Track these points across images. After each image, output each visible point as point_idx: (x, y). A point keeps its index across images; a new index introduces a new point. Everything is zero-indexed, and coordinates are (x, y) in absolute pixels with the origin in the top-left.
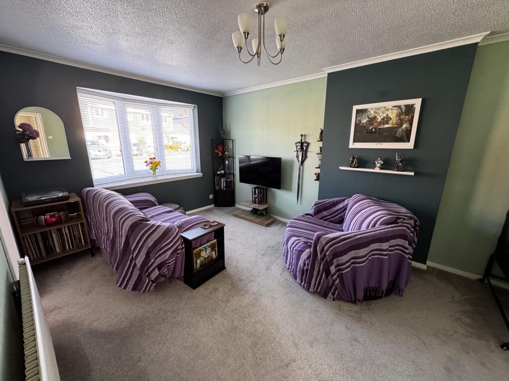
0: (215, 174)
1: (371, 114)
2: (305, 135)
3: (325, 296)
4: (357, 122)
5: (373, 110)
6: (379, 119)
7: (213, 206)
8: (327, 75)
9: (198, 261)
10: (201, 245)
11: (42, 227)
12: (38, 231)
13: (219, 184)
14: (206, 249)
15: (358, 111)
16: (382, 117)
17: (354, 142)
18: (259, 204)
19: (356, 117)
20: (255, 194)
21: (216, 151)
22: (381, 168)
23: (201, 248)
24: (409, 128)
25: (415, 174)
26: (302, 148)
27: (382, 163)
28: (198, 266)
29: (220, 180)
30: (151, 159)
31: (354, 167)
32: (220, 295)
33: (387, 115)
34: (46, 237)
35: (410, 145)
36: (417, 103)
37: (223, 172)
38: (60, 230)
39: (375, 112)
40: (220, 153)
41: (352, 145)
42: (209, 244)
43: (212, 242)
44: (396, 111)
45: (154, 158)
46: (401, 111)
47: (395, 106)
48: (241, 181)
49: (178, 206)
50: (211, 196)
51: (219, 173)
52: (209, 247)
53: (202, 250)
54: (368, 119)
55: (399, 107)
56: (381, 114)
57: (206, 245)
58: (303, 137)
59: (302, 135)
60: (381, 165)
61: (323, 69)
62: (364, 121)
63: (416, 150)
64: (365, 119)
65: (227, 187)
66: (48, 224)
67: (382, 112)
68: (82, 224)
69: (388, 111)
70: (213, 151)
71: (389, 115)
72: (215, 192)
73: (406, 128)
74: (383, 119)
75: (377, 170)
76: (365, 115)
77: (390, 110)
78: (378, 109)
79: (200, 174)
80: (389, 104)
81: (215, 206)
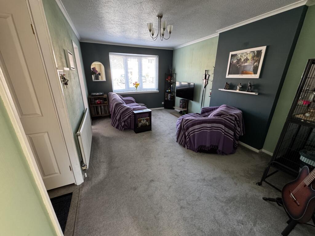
0: (165, 92)
1: (239, 57)
2: (208, 71)
3: (184, 147)
4: (231, 62)
5: (240, 55)
6: (242, 60)
7: (163, 108)
8: (218, 35)
9: (140, 124)
10: (142, 118)
11: (96, 104)
12: (95, 105)
13: (167, 97)
14: (144, 120)
15: (232, 55)
16: (244, 59)
17: (228, 74)
18: (182, 108)
19: (231, 59)
20: (181, 103)
21: (167, 79)
22: (240, 90)
23: (142, 119)
24: (258, 66)
25: (258, 94)
26: (205, 78)
27: (241, 87)
28: (140, 126)
29: (168, 95)
30: (136, 82)
31: (226, 89)
32: (144, 137)
33: (247, 58)
34: (97, 108)
35: (257, 76)
36: (263, 49)
37: (169, 91)
38: (101, 106)
39: (241, 56)
40: (169, 80)
41: (227, 76)
42: (145, 118)
43: (147, 118)
44: (251, 55)
45: (137, 82)
46: (255, 54)
47: (252, 52)
48: (176, 96)
49: (144, 105)
50: (163, 103)
51: (167, 91)
52: (146, 119)
53: (142, 120)
54: (236, 60)
55: (254, 52)
56: (244, 57)
57: (144, 118)
58: (207, 71)
59: (206, 71)
60: (240, 88)
61: (217, 31)
62: (235, 61)
63: (260, 79)
64: (235, 60)
65: (171, 99)
66: (98, 104)
67: (245, 56)
68: (107, 105)
69: (247, 55)
70: (165, 80)
71: (248, 58)
72: (165, 101)
73: (256, 65)
74: (244, 60)
75: (237, 91)
76: (235, 58)
77: (249, 54)
78: (242, 54)
79: (158, 91)
80: (248, 50)
81: (165, 108)
